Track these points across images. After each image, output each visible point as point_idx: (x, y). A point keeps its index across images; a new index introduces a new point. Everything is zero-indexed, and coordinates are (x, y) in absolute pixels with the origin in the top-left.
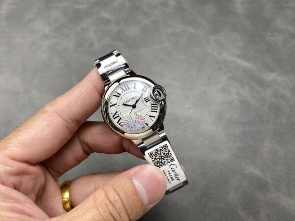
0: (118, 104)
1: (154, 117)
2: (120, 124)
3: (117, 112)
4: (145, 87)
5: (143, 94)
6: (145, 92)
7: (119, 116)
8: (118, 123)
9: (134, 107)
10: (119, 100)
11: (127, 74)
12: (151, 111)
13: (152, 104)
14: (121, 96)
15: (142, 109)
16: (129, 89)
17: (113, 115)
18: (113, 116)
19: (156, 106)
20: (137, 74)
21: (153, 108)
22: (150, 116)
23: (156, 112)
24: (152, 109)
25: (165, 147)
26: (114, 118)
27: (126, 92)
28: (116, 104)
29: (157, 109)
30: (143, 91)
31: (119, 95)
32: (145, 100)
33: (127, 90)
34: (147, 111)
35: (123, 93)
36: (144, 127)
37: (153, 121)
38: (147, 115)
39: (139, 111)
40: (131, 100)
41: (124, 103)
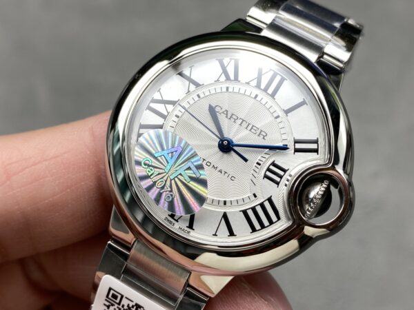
0: (200, 91)
1: (232, 234)
2: (139, 136)
4: (316, 142)
5: (285, 148)
6: (297, 150)
7: (164, 117)
9: (226, 147)
10: (217, 86)
12: (245, 212)
13: (270, 200)
15: (233, 178)
16: (273, 95)
18: (154, 101)
19: (274, 218)
21: (259, 209)
22: (225, 216)
23: (254, 230)
24: (254, 209)
26: (149, 109)
27: (256, 92)
28: (197, 85)
29: (263, 227)
30: (296, 142)
31: (232, 77)
32: (269, 170)
33: (265, 90)
34: (235, 199)
35: (248, 83)
36: (177, 221)
37: (215, 235)
38: (222, 204)
39: (221, 171)
40: (240, 125)
41: (217, 109)
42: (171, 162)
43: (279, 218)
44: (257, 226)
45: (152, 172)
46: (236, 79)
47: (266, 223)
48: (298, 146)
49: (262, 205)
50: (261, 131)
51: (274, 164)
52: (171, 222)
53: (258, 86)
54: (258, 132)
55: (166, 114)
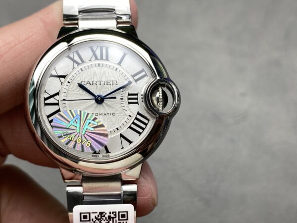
0: (68, 79)
1: (130, 142)
2: (51, 122)
3: (58, 94)
4: (143, 71)
5: (130, 83)
6: (136, 81)
7: (57, 104)
8: (48, 117)
9: (100, 100)
10: (75, 71)
11: (119, 28)
12: (130, 127)
13: (138, 114)
14: (82, 66)
15: (113, 114)
16: (107, 59)
17: (47, 96)
18: (46, 99)
19: (146, 121)
20: (140, 38)
21: (136, 122)
22: (122, 136)
23: (140, 133)
24: (133, 123)
25: (123, 216)
26: (46, 104)
27: (97, 62)
28: (64, 77)
29: (143, 129)
30: (133, 76)
31: (80, 62)
32: (129, 99)
33: (102, 58)
34: (121, 124)
35: (90, 60)
36: (99, 153)
37: (123, 148)
38: (116, 130)
39: (105, 114)
40: (100, 84)
41: (83, 84)
42: (78, 125)
43: (148, 120)
44: (141, 130)
45: (71, 137)
46: (83, 62)
47: (144, 126)
48: (136, 78)
49: (136, 119)
50: (113, 81)
51: (129, 95)
52: (96, 156)
53: (97, 58)
54: (112, 82)
55: (57, 102)
